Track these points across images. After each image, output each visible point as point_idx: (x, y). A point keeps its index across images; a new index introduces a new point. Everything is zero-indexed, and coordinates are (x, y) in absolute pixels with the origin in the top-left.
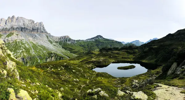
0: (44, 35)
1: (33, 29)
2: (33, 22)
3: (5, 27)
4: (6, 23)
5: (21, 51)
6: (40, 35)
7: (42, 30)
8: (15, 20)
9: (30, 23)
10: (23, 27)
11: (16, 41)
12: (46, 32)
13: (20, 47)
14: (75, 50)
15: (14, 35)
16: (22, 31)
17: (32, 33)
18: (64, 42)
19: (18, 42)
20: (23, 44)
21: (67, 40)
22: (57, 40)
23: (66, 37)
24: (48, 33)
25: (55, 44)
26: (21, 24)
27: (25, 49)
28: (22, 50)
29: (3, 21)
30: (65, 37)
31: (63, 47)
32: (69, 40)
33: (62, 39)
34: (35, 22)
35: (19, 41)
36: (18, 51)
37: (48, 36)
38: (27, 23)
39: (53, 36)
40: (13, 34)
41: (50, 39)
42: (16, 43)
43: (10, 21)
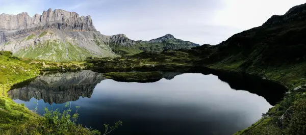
0: (91, 33)
1: (75, 26)
2: (77, 15)
3: (39, 25)
4: (40, 20)
5: (51, 54)
6: (84, 33)
7: (89, 27)
8: (51, 14)
9: (72, 17)
10: (61, 23)
11: (48, 41)
12: (95, 30)
13: (51, 49)
14: (129, 54)
15: (48, 34)
16: (59, 28)
17: (74, 30)
18: (117, 43)
19: (51, 43)
20: (56, 45)
21: (120, 41)
22: (108, 41)
23: (121, 36)
24: (96, 32)
25: (103, 46)
26: (59, 19)
27: (56, 52)
28: (53, 52)
29: (37, 18)
30: (119, 35)
31: (113, 50)
32: (124, 41)
33: (115, 39)
34: (80, 16)
35: (52, 41)
36: (47, 54)
37: (96, 35)
38: (67, 16)
39: (103, 36)
40: (46, 33)
41: (98, 39)
42: (48, 44)
43: (46, 16)
